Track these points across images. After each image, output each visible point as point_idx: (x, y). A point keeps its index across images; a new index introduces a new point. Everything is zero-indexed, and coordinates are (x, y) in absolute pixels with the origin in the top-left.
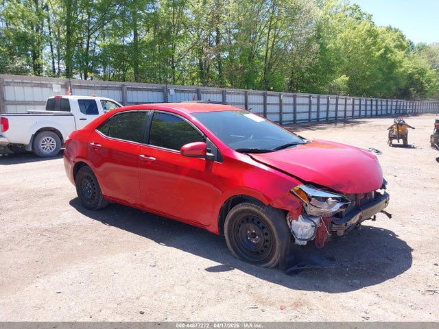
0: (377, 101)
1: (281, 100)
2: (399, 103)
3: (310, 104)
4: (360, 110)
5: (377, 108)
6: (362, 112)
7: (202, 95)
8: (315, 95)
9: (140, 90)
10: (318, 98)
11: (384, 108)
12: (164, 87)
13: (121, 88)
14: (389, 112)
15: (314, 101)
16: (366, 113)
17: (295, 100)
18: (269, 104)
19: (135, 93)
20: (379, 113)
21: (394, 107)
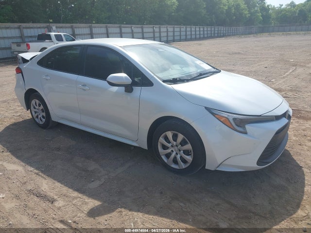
0: (203, 28)
1: (132, 31)
2: (220, 29)
3: (154, 32)
4: (196, 35)
5: (204, 33)
6: (192, 36)
7: (75, 29)
8: (158, 26)
9: (32, 28)
10: (160, 28)
11: (209, 32)
12: (48, 26)
13: (19, 28)
14: (213, 35)
15: (157, 30)
16: (196, 36)
17: (143, 30)
18: (124, 33)
19: (28, 30)
20: (206, 36)
21: (216, 32)
